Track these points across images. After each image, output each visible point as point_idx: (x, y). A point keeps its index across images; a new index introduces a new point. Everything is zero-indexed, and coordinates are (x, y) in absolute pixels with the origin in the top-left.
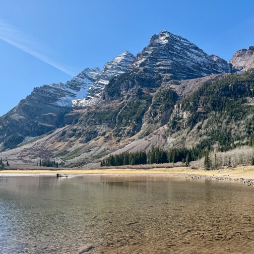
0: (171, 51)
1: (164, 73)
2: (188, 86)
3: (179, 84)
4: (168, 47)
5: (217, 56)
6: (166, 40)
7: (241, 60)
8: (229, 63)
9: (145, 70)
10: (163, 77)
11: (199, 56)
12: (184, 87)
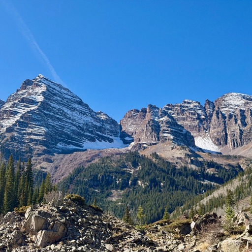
0: (47, 111)
1: (35, 145)
2: (61, 166)
3: (52, 162)
4: (44, 106)
5: (106, 115)
6: (41, 96)
7: (132, 124)
8: (119, 124)
9: (13, 139)
10: (34, 149)
11: (84, 114)
12: (56, 168)
